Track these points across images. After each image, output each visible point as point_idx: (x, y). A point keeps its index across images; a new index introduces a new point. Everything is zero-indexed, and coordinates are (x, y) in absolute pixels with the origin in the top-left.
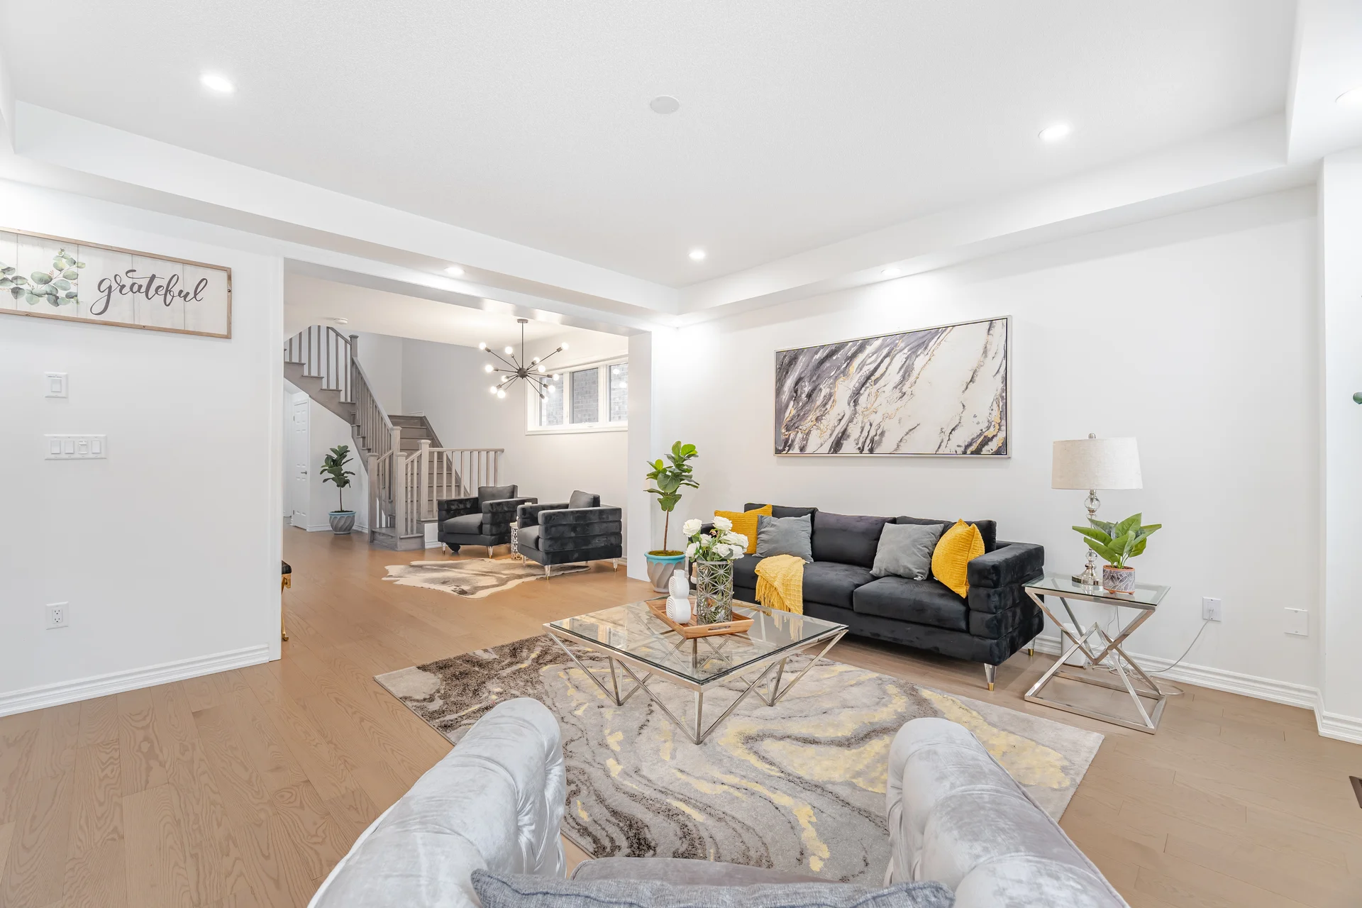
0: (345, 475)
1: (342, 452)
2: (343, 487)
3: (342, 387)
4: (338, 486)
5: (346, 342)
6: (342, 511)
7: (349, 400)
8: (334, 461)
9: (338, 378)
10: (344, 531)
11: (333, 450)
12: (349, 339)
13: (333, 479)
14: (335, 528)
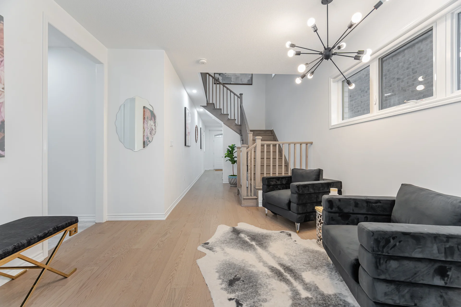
0: (235, 158)
1: (233, 148)
2: (234, 164)
3: (236, 118)
4: (232, 163)
5: (238, 97)
6: (234, 175)
7: (239, 124)
8: (230, 151)
9: (234, 114)
10: (234, 185)
11: (229, 146)
12: (239, 96)
13: (229, 160)
14: (230, 183)
